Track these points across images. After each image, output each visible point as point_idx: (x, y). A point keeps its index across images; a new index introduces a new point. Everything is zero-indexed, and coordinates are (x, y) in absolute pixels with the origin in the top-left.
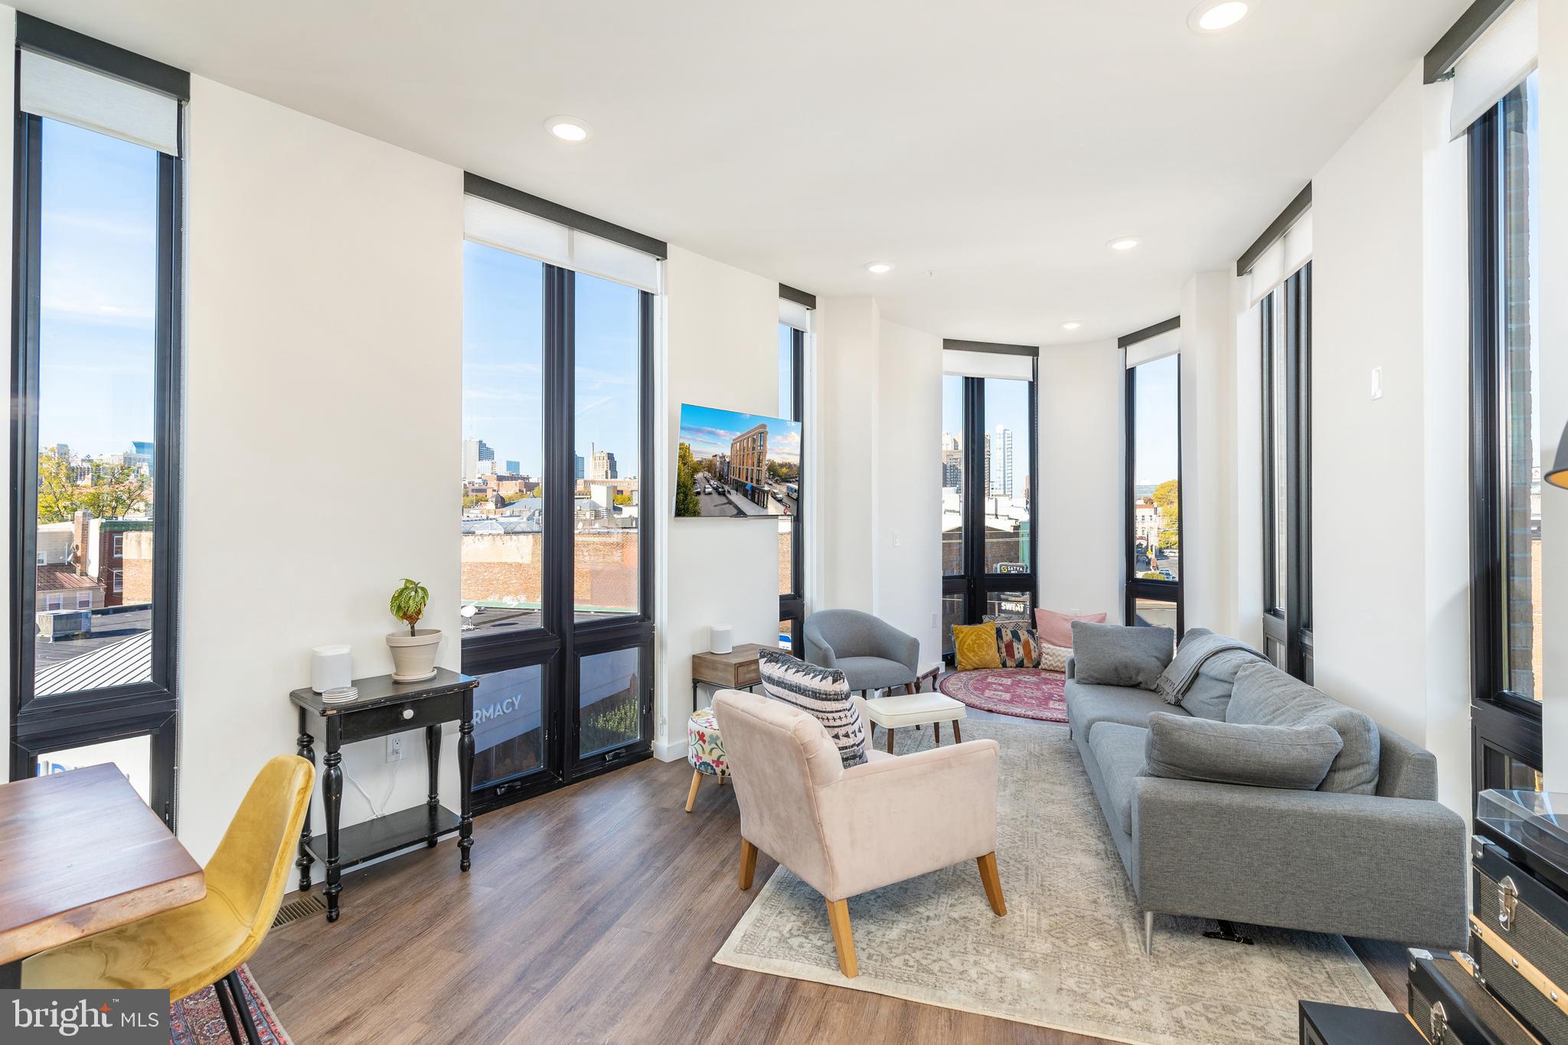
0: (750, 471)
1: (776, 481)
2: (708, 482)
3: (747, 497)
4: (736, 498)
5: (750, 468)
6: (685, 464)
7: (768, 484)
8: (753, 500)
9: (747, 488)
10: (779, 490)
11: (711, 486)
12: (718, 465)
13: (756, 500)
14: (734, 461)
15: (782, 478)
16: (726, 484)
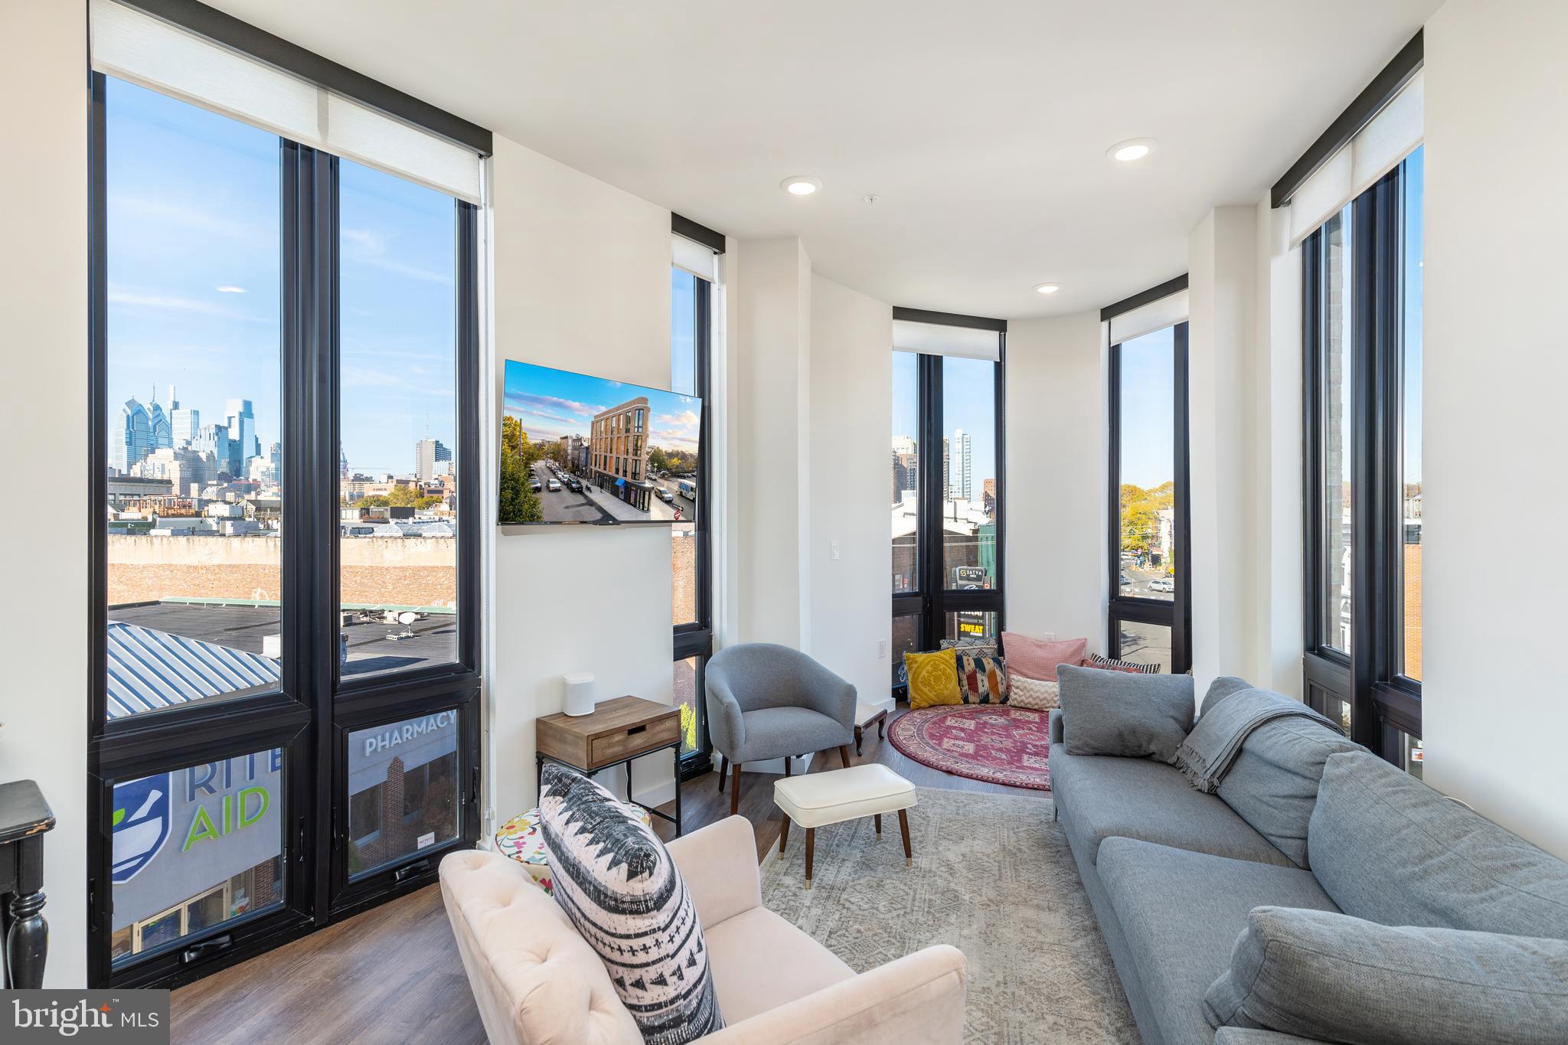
0: (621, 461)
1: (663, 477)
2: (554, 474)
3: (618, 497)
4: (601, 497)
5: (622, 457)
6: (513, 448)
7: (651, 479)
8: (627, 500)
9: (617, 483)
10: (668, 488)
11: (559, 479)
12: (570, 451)
13: (632, 501)
14: (598, 447)
15: (672, 473)
16: (584, 477)
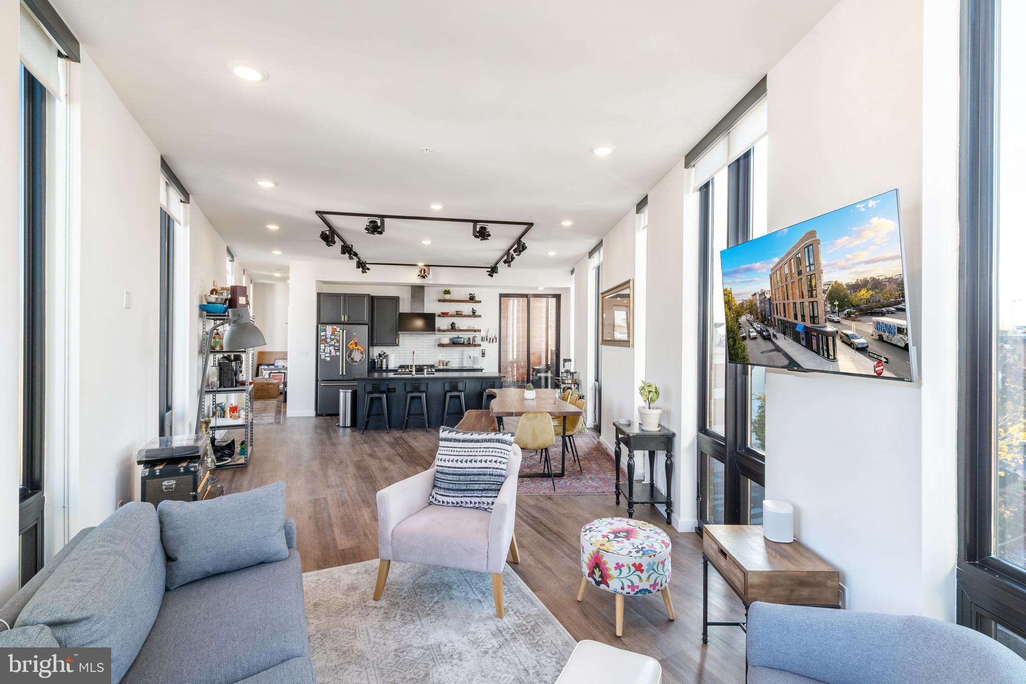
0: (798, 306)
1: (848, 316)
2: (752, 324)
3: (800, 343)
4: (785, 343)
5: (798, 302)
6: (730, 309)
7: (832, 321)
8: (809, 346)
9: (797, 329)
10: (857, 330)
11: (755, 329)
12: (758, 305)
13: (815, 347)
14: (777, 297)
15: (861, 310)
16: (770, 326)
